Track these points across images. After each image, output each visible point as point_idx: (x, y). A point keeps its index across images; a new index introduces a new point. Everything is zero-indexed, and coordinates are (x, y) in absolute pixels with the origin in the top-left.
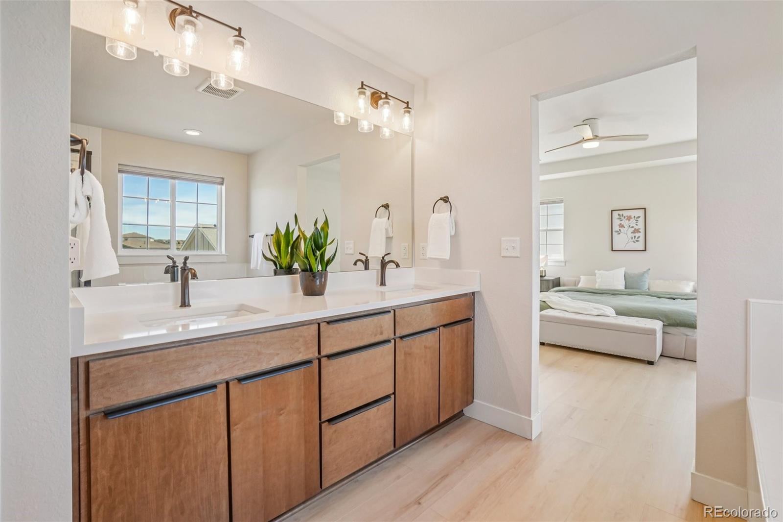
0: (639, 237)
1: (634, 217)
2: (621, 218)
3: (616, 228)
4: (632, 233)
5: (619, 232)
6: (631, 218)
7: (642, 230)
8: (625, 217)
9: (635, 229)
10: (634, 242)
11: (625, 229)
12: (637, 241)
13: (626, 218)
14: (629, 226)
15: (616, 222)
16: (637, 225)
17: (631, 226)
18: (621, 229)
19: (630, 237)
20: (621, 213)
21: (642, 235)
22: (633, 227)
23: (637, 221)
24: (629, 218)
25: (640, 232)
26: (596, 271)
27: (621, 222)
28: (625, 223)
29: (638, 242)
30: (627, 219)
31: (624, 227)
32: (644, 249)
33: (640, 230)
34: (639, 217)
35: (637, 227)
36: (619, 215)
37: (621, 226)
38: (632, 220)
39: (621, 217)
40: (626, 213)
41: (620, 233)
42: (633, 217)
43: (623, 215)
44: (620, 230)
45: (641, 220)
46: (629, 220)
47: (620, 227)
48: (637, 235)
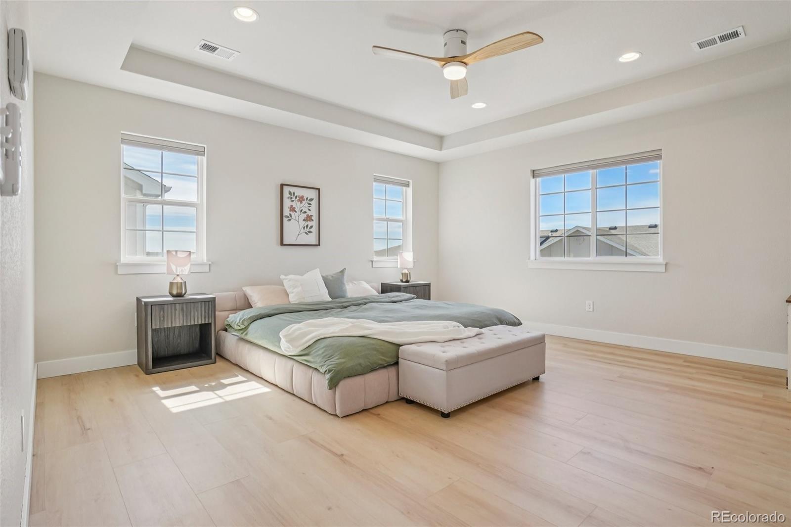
0: (311, 227)
1: (307, 198)
2: (291, 198)
3: (286, 212)
4: (304, 220)
5: (290, 218)
6: (304, 200)
7: (315, 218)
8: (296, 197)
9: (308, 215)
10: (306, 233)
11: (297, 214)
12: (310, 232)
13: (298, 198)
14: (301, 210)
15: (287, 203)
16: (309, 210)
17: (303, 211)
18: (291, 213)
19: (301, 226)
20: (292, 190)
21: (314, 223)
22: (305, 212)
23: (310, 204)
24: (301, 199)
25: (313, 220)
26: (282, 277)
27: (292, 204)
28: (297, 205)
29: (311, 234)
30: (299, 201)
31: (296, 212)
32: (318, 244)
33: (313, 218)
34: (311, 200)
35: (309, 213)
36: (290, 193)
37: (292, 209)
38: (304, 202)
39: (292, 196)
40: (299, 192)
41: (290, 220)
42: (305, 198)
43: (294, 193)
44: (290, 215)
45: (314, 204)
46: (301, 202)
47: (290, 210)
48: (310, 224)
